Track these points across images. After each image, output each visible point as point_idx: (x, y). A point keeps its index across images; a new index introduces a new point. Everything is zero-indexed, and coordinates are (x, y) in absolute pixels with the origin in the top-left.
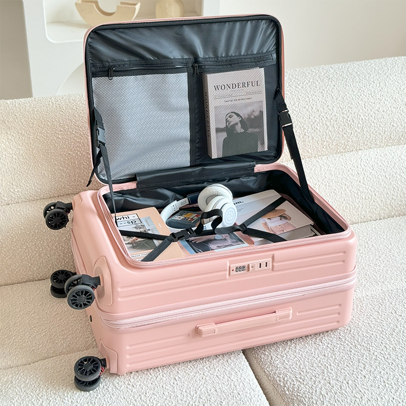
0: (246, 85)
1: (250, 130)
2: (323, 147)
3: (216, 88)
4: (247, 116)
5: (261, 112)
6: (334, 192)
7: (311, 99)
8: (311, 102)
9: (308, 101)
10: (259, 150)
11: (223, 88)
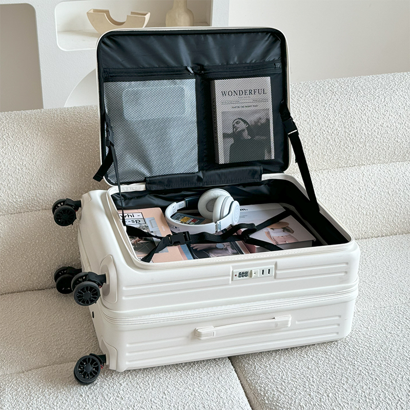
0: (253, 92)
1: (257, 138)
2: (324, 161)
3: (224, 94)
4: (253, 123)
5: (268, 120)
6: (334, 207)
7: (312, 112)
8: (312, 115)
9: (309, 114)
10: (266, 158)
11: (230, 93)
